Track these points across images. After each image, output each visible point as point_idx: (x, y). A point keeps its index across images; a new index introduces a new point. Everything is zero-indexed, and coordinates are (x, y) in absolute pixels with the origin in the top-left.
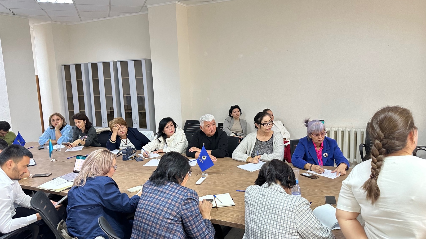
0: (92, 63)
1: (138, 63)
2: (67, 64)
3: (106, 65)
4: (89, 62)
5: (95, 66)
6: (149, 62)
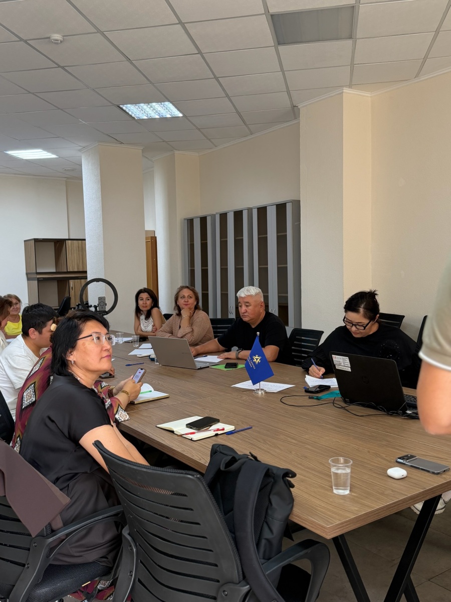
0: (221, 215)
1: (281, 208)
3: (238, 215)
5: (223, 217)
6: (297, 204)
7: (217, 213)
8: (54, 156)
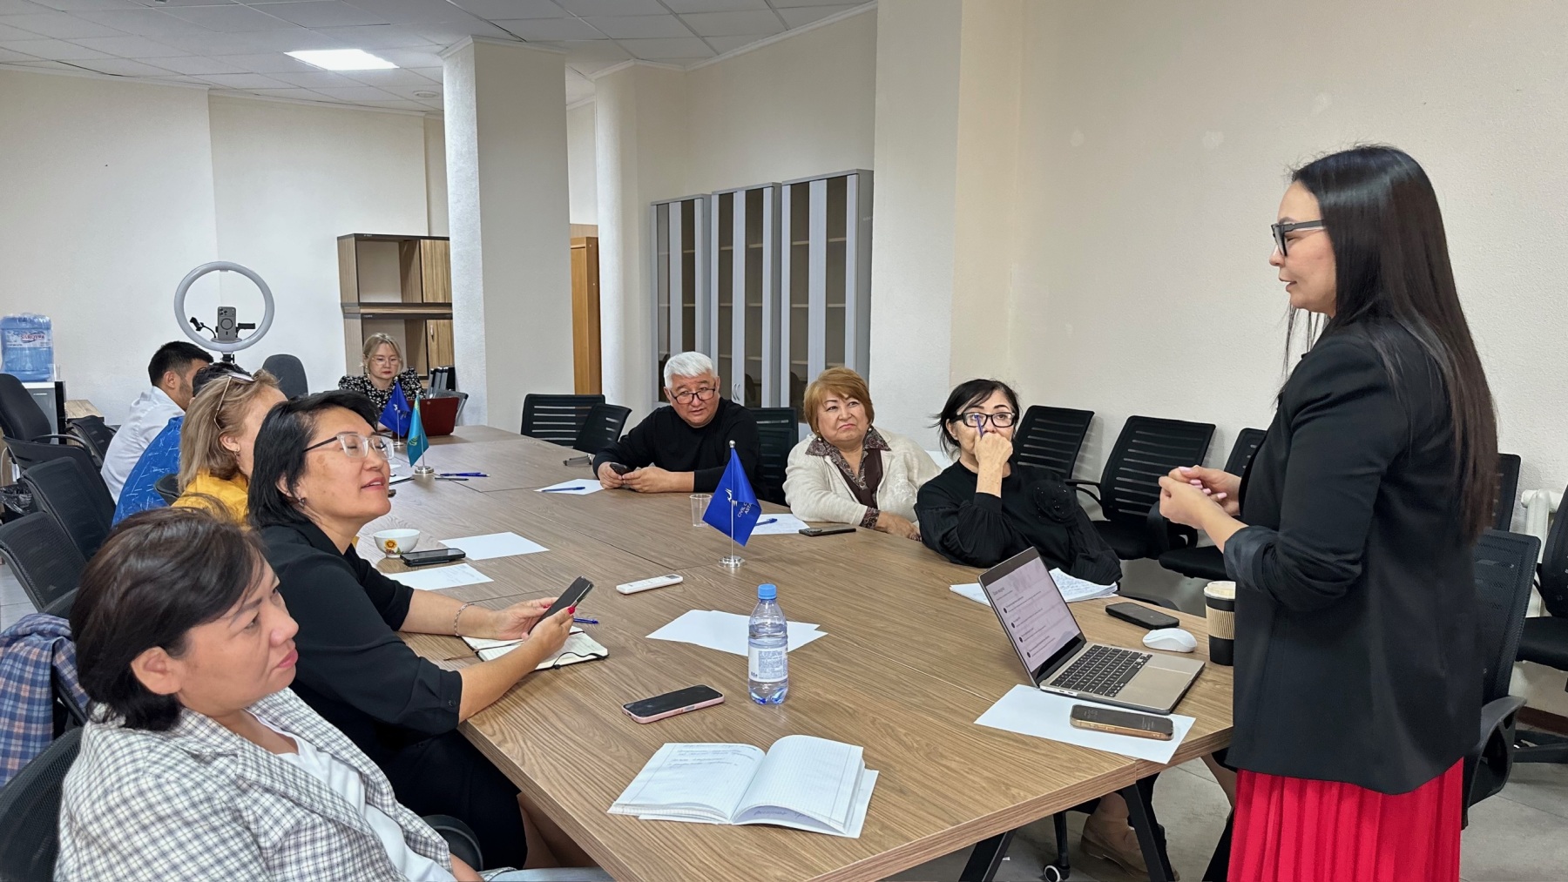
0: (720, 195)
1: (836, 186)
2: (662, 199)
3: (754, 197)
4: (714, 190)
5: (726, 200)
6: (866, 178)
7: (714, 193)
8: (390, 66)
